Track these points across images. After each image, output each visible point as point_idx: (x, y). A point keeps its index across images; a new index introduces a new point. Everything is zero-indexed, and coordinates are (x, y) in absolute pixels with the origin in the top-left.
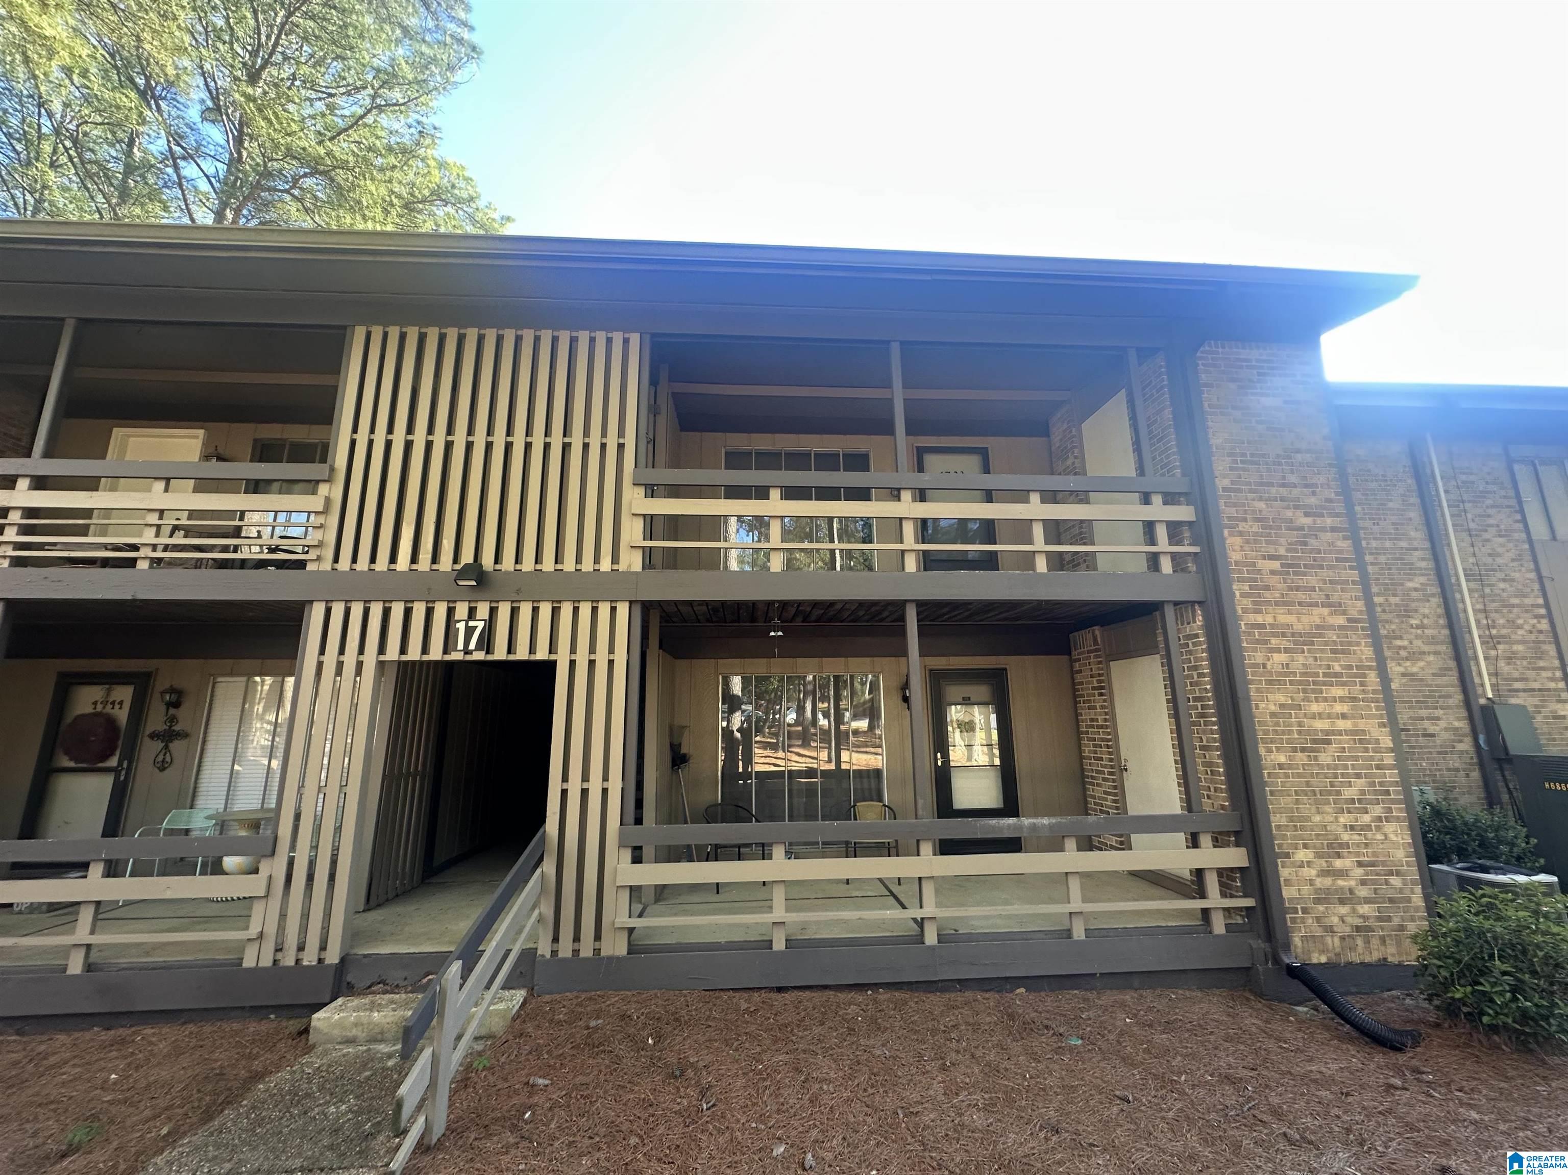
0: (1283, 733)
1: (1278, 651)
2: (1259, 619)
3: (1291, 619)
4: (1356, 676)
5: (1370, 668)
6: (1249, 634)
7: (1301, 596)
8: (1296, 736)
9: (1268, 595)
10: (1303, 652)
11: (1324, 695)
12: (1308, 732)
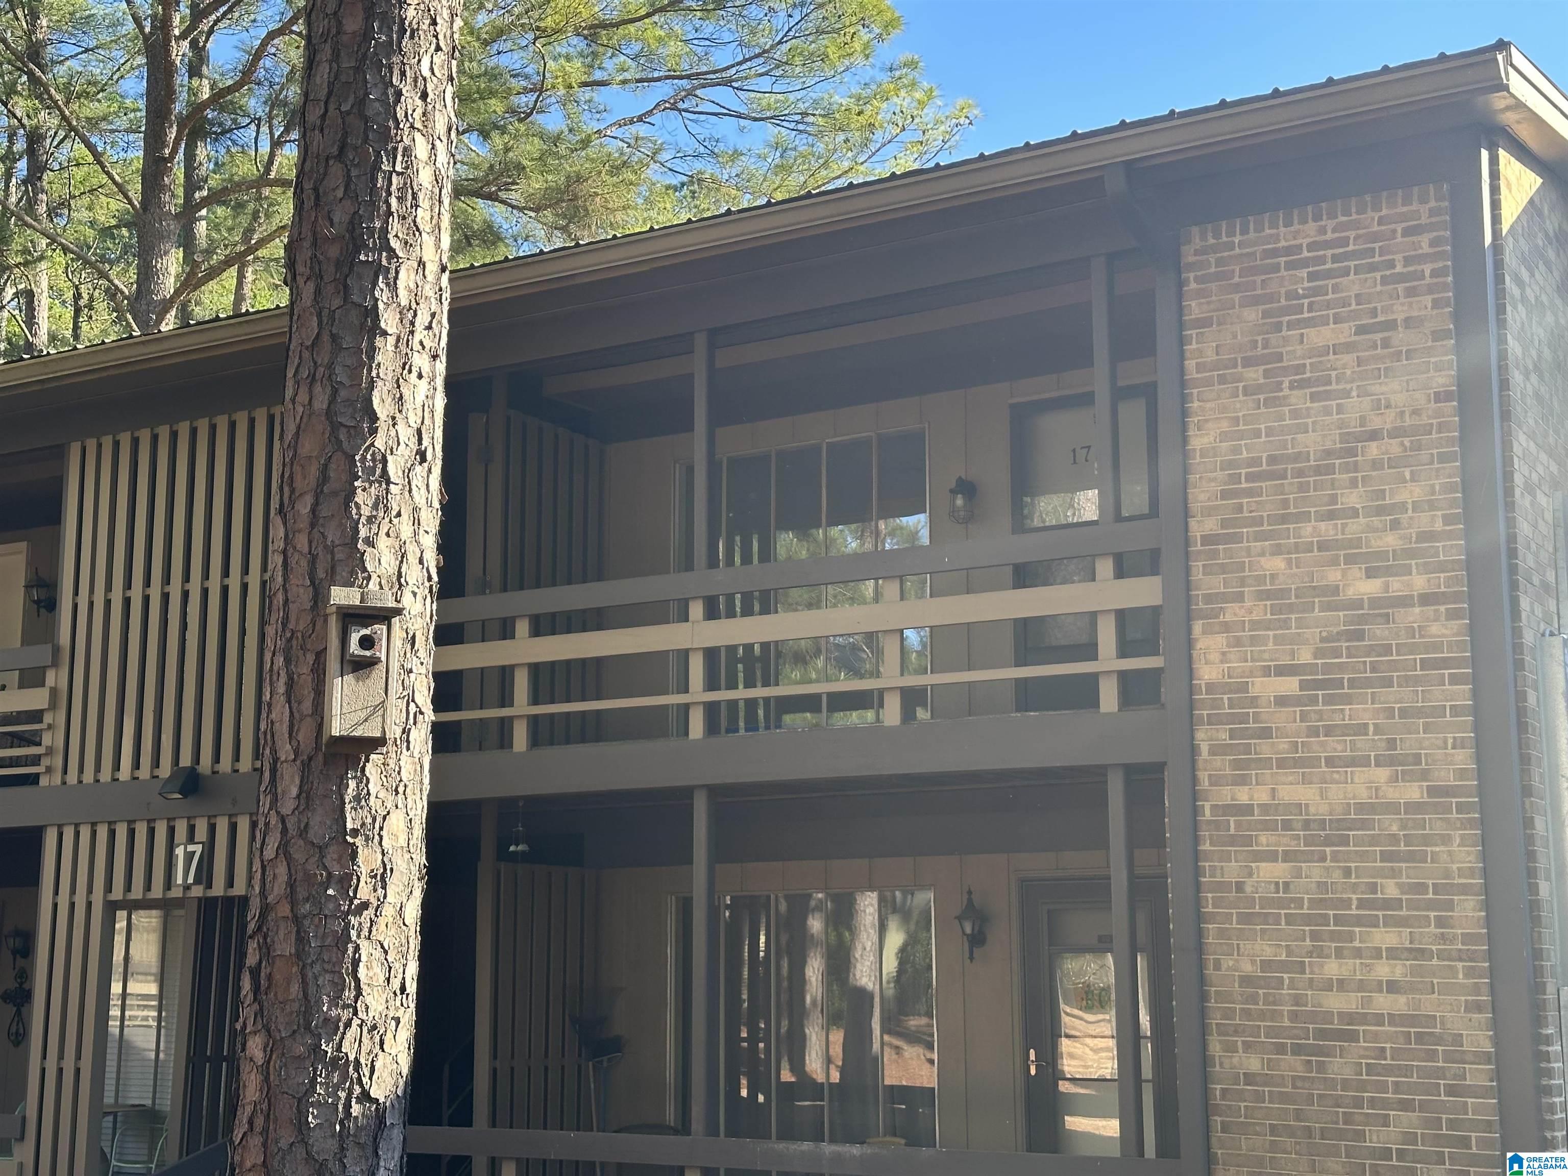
0: (1262, 1015)
1: (1272, 857)
2: (1243, 795)
3: (1306, 794)
4: (1431, 905)
5: (1465, 890)
6: (1217, 825)
7: (1335, 746)
8: (1287, 1023)
9: (1265, 748)
10: (1323, 859)
11: (1357, 944)
12: (1313, 1016)
